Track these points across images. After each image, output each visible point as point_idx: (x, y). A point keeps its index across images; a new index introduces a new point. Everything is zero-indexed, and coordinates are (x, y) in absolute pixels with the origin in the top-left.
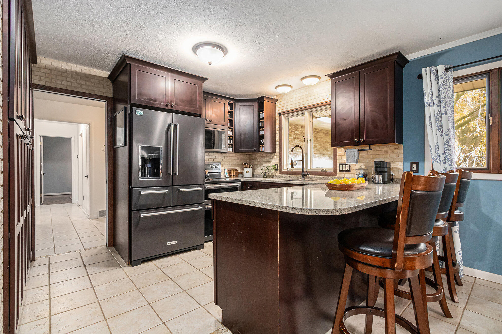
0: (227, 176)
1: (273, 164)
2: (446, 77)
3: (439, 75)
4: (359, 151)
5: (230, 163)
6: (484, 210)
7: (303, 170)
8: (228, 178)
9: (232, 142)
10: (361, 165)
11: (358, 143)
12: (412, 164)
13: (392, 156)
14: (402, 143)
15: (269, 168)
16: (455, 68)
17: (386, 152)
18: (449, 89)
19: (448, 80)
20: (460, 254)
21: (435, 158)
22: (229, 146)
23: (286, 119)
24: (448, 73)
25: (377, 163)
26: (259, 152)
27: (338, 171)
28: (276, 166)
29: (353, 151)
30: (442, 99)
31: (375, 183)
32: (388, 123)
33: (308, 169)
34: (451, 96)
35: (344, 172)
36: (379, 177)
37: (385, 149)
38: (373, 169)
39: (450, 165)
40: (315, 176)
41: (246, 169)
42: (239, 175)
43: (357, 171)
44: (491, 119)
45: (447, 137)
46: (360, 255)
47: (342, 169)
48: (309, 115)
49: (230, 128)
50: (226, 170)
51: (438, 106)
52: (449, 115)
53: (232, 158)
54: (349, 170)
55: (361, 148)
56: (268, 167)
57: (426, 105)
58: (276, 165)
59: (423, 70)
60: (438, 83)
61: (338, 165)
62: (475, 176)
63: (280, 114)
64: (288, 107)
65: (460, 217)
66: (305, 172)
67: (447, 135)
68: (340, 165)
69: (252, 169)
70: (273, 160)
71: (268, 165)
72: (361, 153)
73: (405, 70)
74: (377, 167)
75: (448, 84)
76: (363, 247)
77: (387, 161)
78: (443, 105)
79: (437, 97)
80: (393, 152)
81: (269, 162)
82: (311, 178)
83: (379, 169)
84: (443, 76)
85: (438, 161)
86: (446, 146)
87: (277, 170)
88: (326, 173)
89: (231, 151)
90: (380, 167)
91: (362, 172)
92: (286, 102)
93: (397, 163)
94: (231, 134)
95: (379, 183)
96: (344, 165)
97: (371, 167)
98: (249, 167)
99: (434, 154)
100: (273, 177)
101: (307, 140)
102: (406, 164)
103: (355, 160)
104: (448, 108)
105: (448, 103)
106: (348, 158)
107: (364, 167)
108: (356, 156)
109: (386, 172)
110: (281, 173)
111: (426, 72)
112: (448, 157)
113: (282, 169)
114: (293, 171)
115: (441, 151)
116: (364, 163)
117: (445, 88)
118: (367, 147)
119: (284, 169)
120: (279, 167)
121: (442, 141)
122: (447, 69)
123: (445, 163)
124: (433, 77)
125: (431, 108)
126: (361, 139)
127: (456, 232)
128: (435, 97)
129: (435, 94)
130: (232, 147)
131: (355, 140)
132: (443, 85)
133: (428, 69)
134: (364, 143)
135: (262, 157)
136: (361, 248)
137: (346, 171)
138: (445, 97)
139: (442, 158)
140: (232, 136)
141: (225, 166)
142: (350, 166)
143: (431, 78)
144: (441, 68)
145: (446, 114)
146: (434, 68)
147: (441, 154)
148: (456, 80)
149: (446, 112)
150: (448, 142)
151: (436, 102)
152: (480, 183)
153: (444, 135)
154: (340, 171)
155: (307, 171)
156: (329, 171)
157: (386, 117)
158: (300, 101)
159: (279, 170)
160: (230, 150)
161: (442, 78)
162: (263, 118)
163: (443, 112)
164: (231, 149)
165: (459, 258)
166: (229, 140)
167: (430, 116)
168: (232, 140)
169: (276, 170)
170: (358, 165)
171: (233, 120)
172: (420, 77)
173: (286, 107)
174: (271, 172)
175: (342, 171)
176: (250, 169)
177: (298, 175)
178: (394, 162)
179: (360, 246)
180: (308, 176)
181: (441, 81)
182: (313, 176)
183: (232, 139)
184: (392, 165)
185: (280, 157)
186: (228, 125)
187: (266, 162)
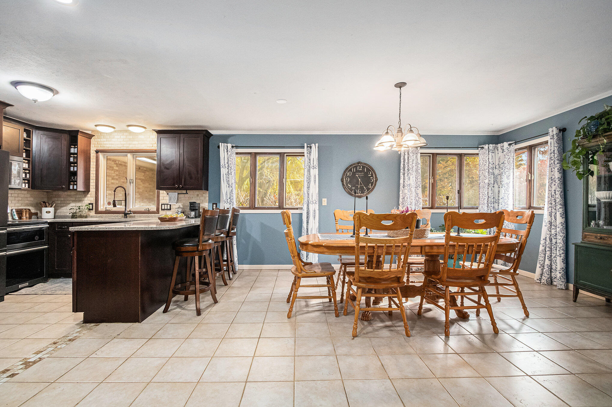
0: (16, 217)
1: (87, 204)
2: (232, 152)
3: (229, 149)
4: (178, 194)
5: (20, 202)
6: (248, 231)
7: (126, 209)
8: (18, 220)
9: (28, 177)
10: (180, 205)
11: (178, 189)
12: (213, 204)
13: (201, 198)
14: (208, 190)
15: (81, 208)
16: (237, 147)
17: (198, 195)
18: (233, 159)
19: (233, 153)
20: (236, 257)
21: (225, 200)
22: (24, 181)
23: (104, 157)
24: (233, 149)
25: (191, 204)
26: (69, 189)
27: (160, 209)
28: (91, 205)
29: (174, 194)
30: (229, 165)
31: (190, 218)
32: (199, 176)
33: (131, 208)
34: (234, 163)
35: (166, 211)
36: (193, 214)
37: (197, 193)
38: (189, 208)
39: (232, 205)
40: (138, 215)
41: (45, 210)
42: (33, 217)
43: (177, 209)
44: (251, 179)
45: (231, 188)
46: (184, 248)
47: (164, 208)
48: (132, 158)
49: (26, 160)
50: (14, 210)
51: (228, 169)
52: (233, 175)
53: (23, 196)
54: (170, 209)
55: (180, 192)
56: (79, 207)
57: (221, 167)
58: (89, 204)
59: (220, 143)
60: (228, 154)
61: (160, 205)
62: (242, 211)
63: (97, 152)
64: (107, 146)
65: (234, 234)
66: (128, 211)
67: (231, 187)
68: (162, 205)
69: (55, 209)
70: (86, 199)
71: (79, 204)
72: (180, 196)
73: (210, 139)
74: (191, 206)
75: (233, 156)
76: (185, 244)
77: (198, 202)
78: (230, 169)
79: (227, 163)
80: (202, 196)
81: (80, 201)
82: (134, 217)
83: (192, 208)
84: (230, 151)
85: (227, 202)
86: (231, 194)
87: (92, 209)
88: (149, 211)
89: (27, 187)
90: (193, 207)
91: (180, 210)
92: (105, 140)
93: (204, 203)
94: (27, 167)
95: (192, 218)
96: (166, 204)
97: (187, 206)
98: (51, 207)
99: (225, 198)
100: (86, 217)
101: (130, 181)
102: (209, 204)
103: (176, 201)
104: (232, 171)
105: (232, 168)
106: (170, 199)
107: (181, 206)
108: (176, 198)
109: (197, 210)
110: (97, 212)
111: (222, 146)
112: (232, 200)
113: (98, 209)
114: (112, 210)
115: (229, 197)
116: (182, 204)
117: (231, 158)
118: (184, 192)
119: (101, 208)
120: (95, 207)
121: (229, 190)
122: (233, 147)
123: (230, 204)
124: (225, 150)
125: (224, 169)
126: (180, 186)
127: (234, 244)
128: (226, 163)
129: (226, 161)
130: (28, 183)
131: (176, 186)
132: (230, 156)
133: (223, 144)
134: (182, 189)
135: (70, 196)
136: (184, 245)
137: (167, 209)
138: (231, 164)
139: (229, 201)
140: (29, 169)
141: (13, 205)
142: (170, 205)
143: (224, 150)
144: (230, 145)
145: (231, 174)
146: (226, 144)
147: (228, 199)
148: (237, 153)
149: (231, 173)
150: (232, 191)
151: (226, 166)
152: (246, 215)
153: (230, 187)
154: (162, 210)
155: (130, 210)
156: (151, 210)
157: (197, 171)
158: (122, 143)
159: (94, 210)
160: (25, 186)
161: (230, 152)
162: (76, 154)
163: (230, 173)
164: (27, 185)
165: (236, 259)
166: (24, 175)
167: (223, 174)
168: (28, 175)
169: (89, 209)
170: (177, 205)
171: (30, 150)
172: (219, 147)
173: (105, 146)
174: (84, 212)
175: (164, 210)
176: (52, 209)
177: (118, 215)
178: (202, 203)
179: (184, 244)
180: (131, 215)
181: (229, 153)
182: (136, 215)
183: (29, 173)
184: (201, 205)
185: (95, 196)
186: (24, 157)
187: (74, 201)
